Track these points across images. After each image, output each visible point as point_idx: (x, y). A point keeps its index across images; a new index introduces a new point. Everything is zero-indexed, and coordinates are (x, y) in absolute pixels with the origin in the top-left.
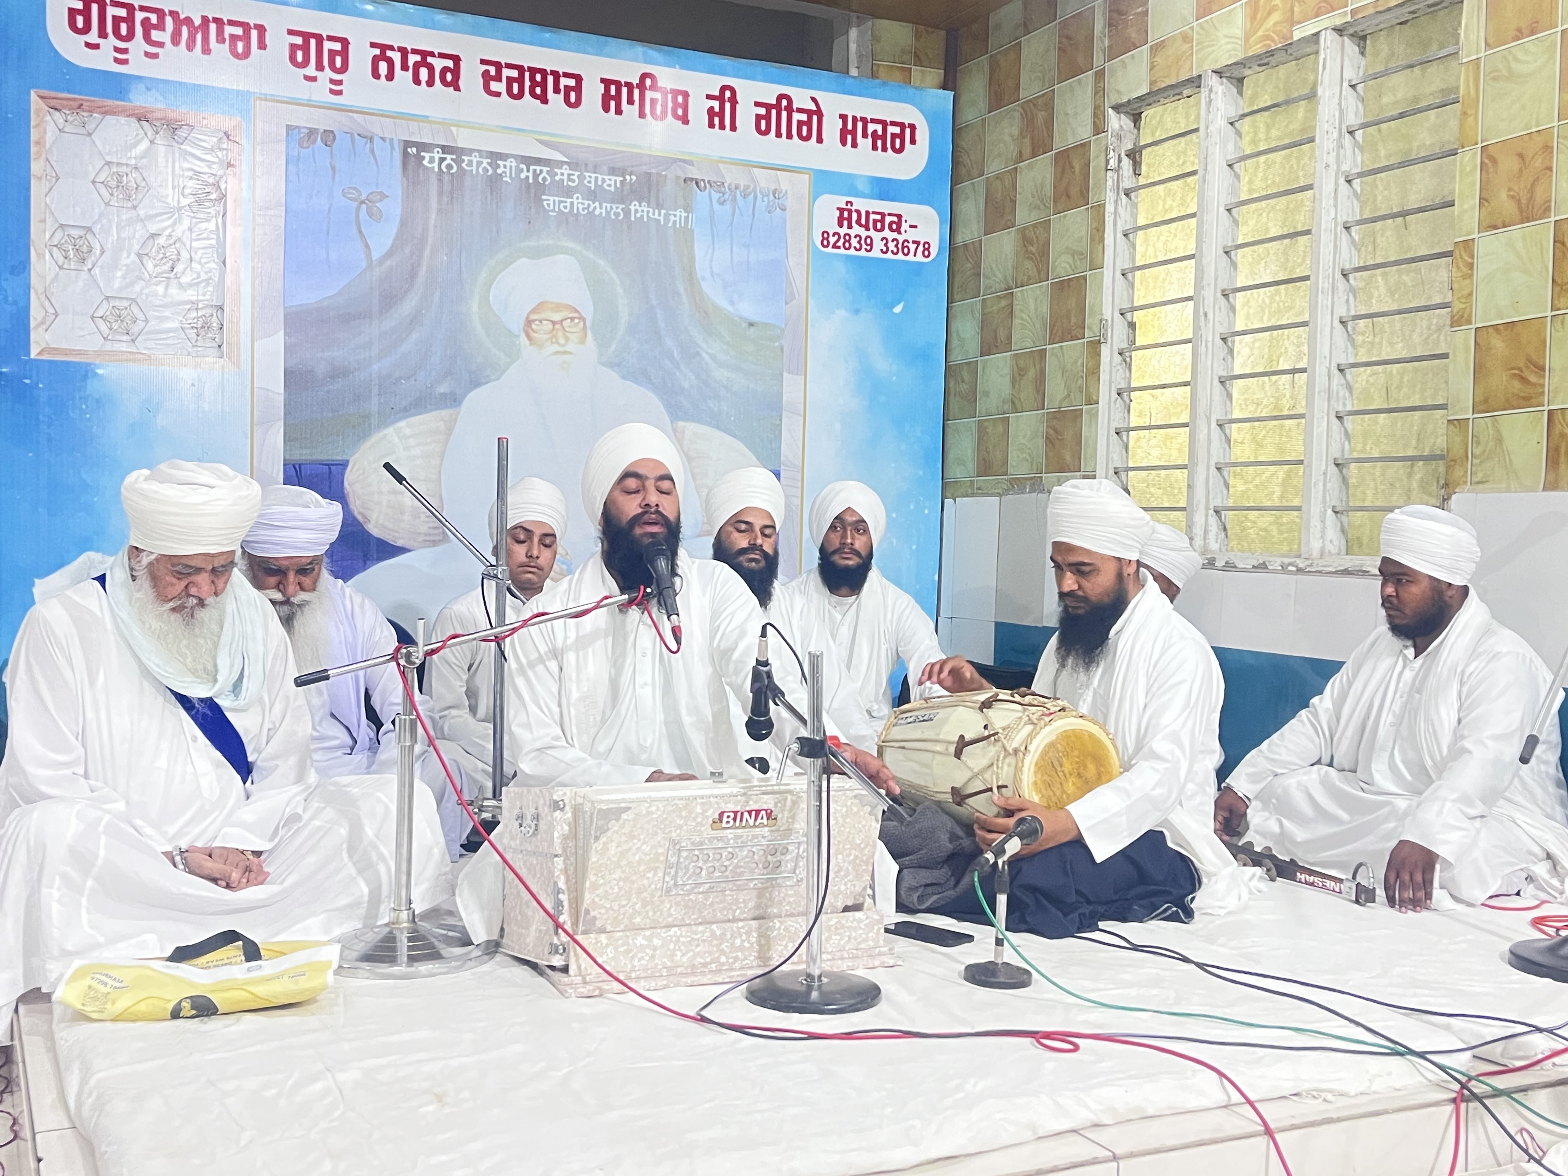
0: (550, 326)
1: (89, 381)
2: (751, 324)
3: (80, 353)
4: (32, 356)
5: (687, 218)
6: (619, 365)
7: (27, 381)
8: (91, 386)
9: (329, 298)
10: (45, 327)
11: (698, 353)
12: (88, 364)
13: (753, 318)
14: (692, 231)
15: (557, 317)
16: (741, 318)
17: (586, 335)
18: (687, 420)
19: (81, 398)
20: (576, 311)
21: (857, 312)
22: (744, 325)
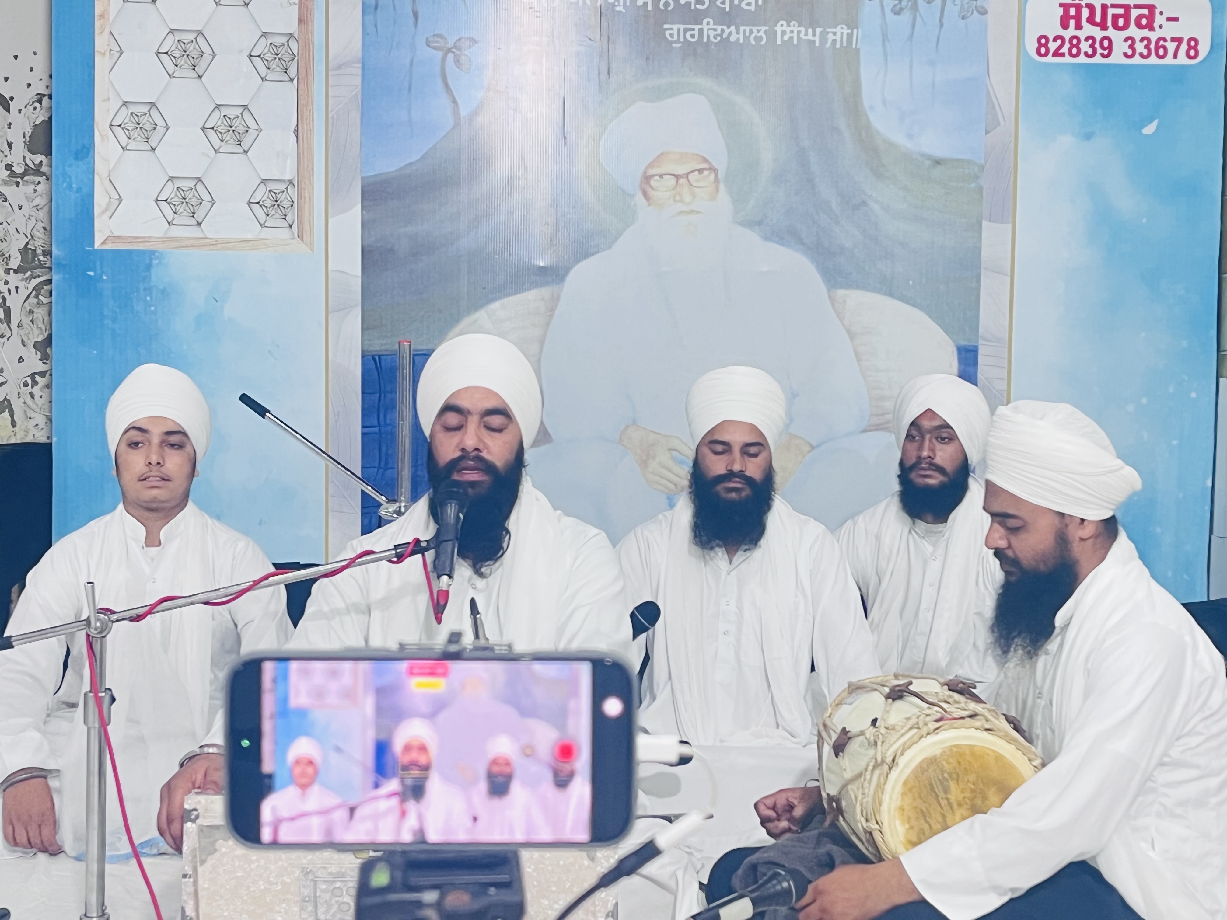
0: (672, 181)
1: (153, 271)
2: (938, 162)
3: (145, 240)
4: (96, 247)
5: (850, 36)
6: (760, 223)
7: (91, 273)
8: (157, 277)
9: (411, 164)
10: (109, 214)
11: (864, 203)
12: (153, 252)
13: (939, 152)
14: (857, 50)
15: (681, 170)
16: (923, 155)
17: (717, 190)
18: (849, 287)
19: (145, 289)
20: (705, 160)
21: (1088, 137)
22: (928, 163)
